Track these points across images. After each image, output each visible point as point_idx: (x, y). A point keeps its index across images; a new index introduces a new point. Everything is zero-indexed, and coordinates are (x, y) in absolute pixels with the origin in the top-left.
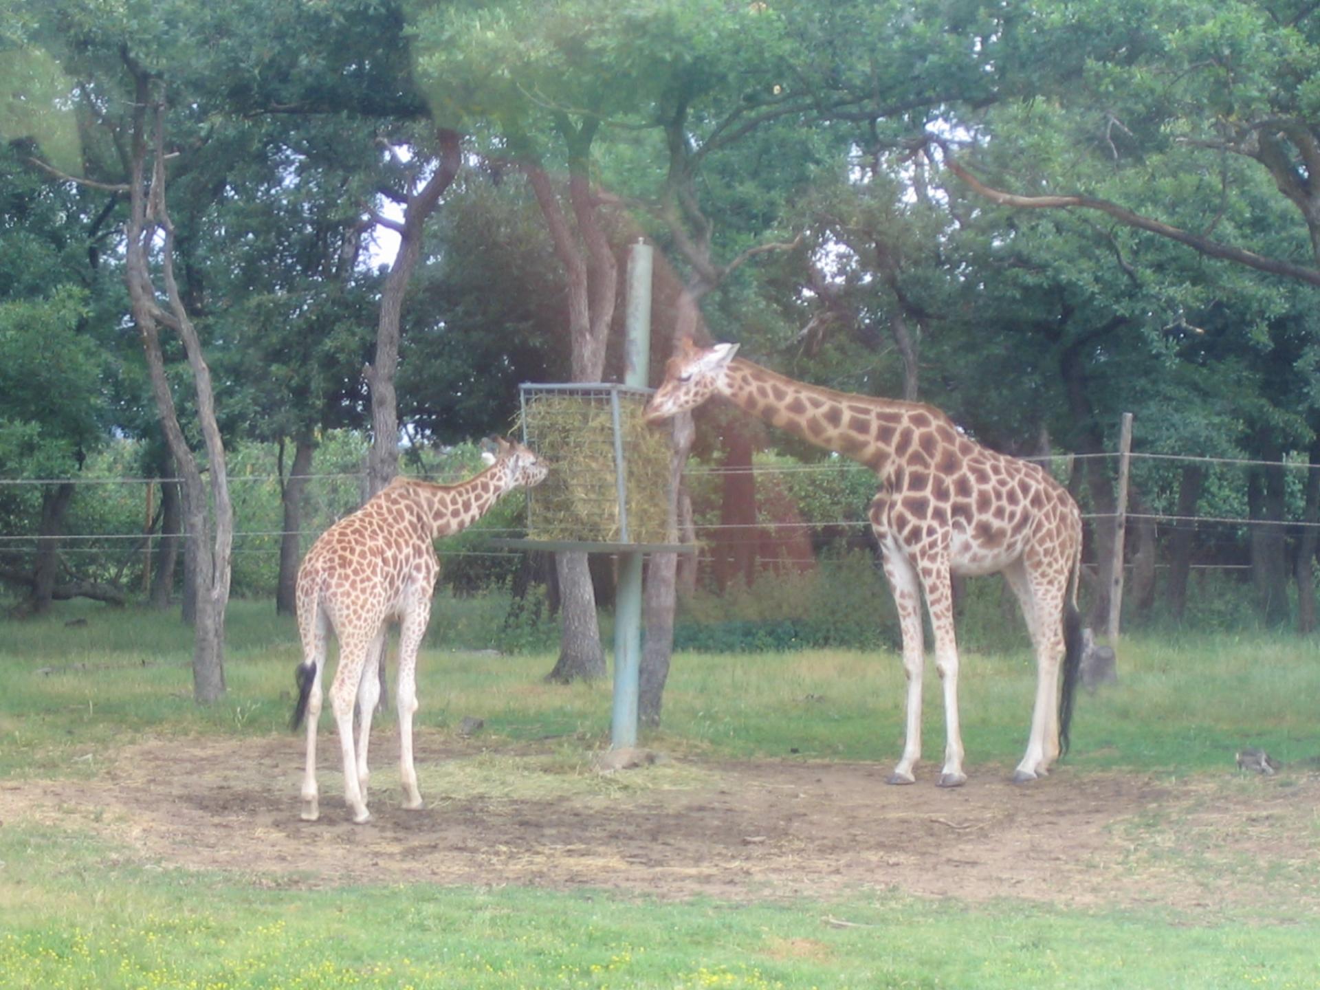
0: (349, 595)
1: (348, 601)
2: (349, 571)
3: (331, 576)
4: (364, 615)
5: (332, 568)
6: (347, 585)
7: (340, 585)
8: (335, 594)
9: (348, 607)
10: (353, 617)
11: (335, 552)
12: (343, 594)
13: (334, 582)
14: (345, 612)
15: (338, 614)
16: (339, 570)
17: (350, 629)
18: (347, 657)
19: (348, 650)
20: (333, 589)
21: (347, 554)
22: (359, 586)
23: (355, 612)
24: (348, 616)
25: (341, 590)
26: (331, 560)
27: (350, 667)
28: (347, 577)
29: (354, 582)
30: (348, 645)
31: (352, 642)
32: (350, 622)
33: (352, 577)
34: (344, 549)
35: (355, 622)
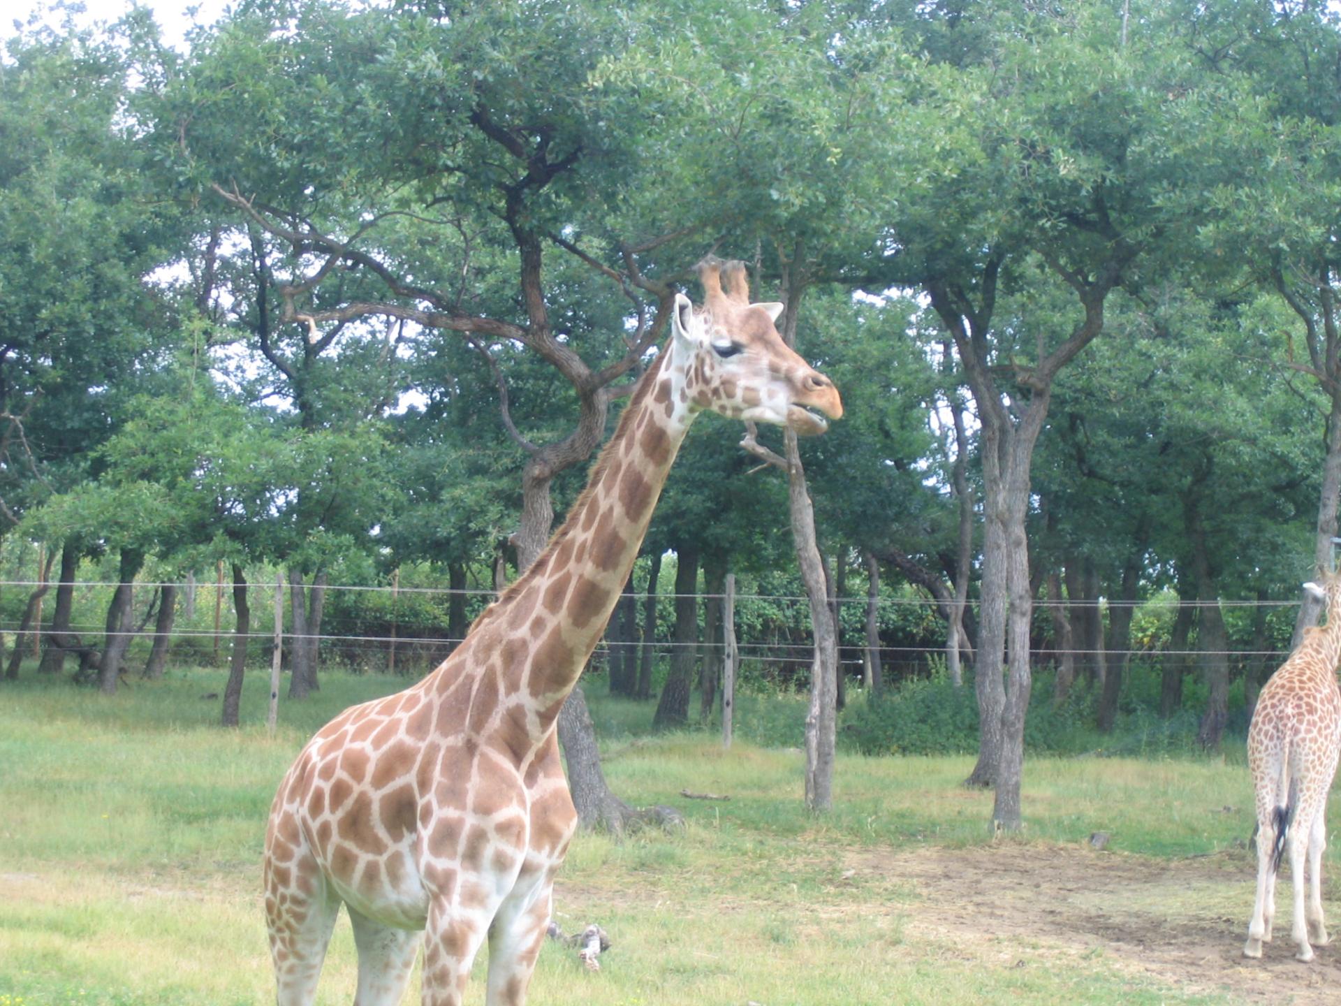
0: (1316, 741)
1: (1315, 747)
2: (1316, 718)
3: (1300, 722)
4: (1325, 762)
5: (1300, 714)
6: (1315, 731)
7: (1308, 731)
8: (1304, 740)
9: (1314, 753)
10: (1317, 763)
11: (1300, 699)
12: (1311, 740)
13: (1303, 727)
14: (1311, 757)
15: (1303, 758)
16: (1307, 717)
17: (1312, 774)
18: (1306, 801)
19: (1308, 794)
20: (1302, 735)
21: (1311, 701)
22: (1324, 733)
23: (1319, 758)
24: (1313, 761)
25: (1309, 736)
26: (1299, 706)
27: (1309, 810)
28: (1314, 724)
29: (1320, 729)
30: (1308, 789)
31: (1313, 786)
32: (1314, 767)
33: (1319, 724)
34: (1308, 696)
35: (1318, 768)
